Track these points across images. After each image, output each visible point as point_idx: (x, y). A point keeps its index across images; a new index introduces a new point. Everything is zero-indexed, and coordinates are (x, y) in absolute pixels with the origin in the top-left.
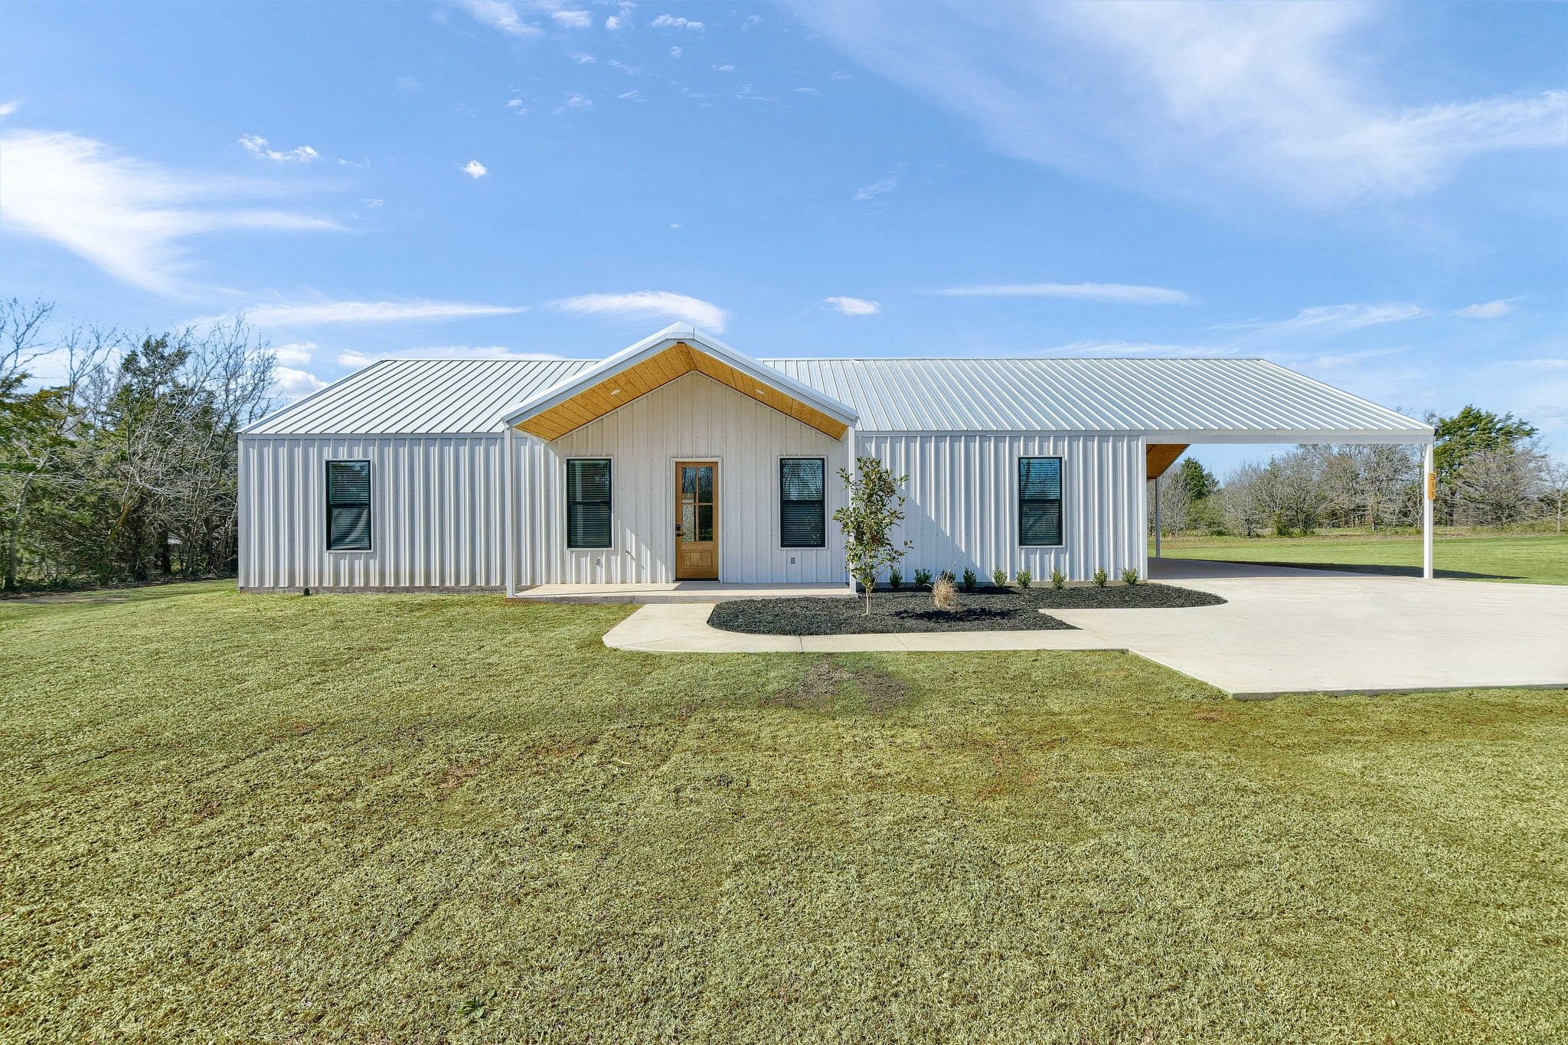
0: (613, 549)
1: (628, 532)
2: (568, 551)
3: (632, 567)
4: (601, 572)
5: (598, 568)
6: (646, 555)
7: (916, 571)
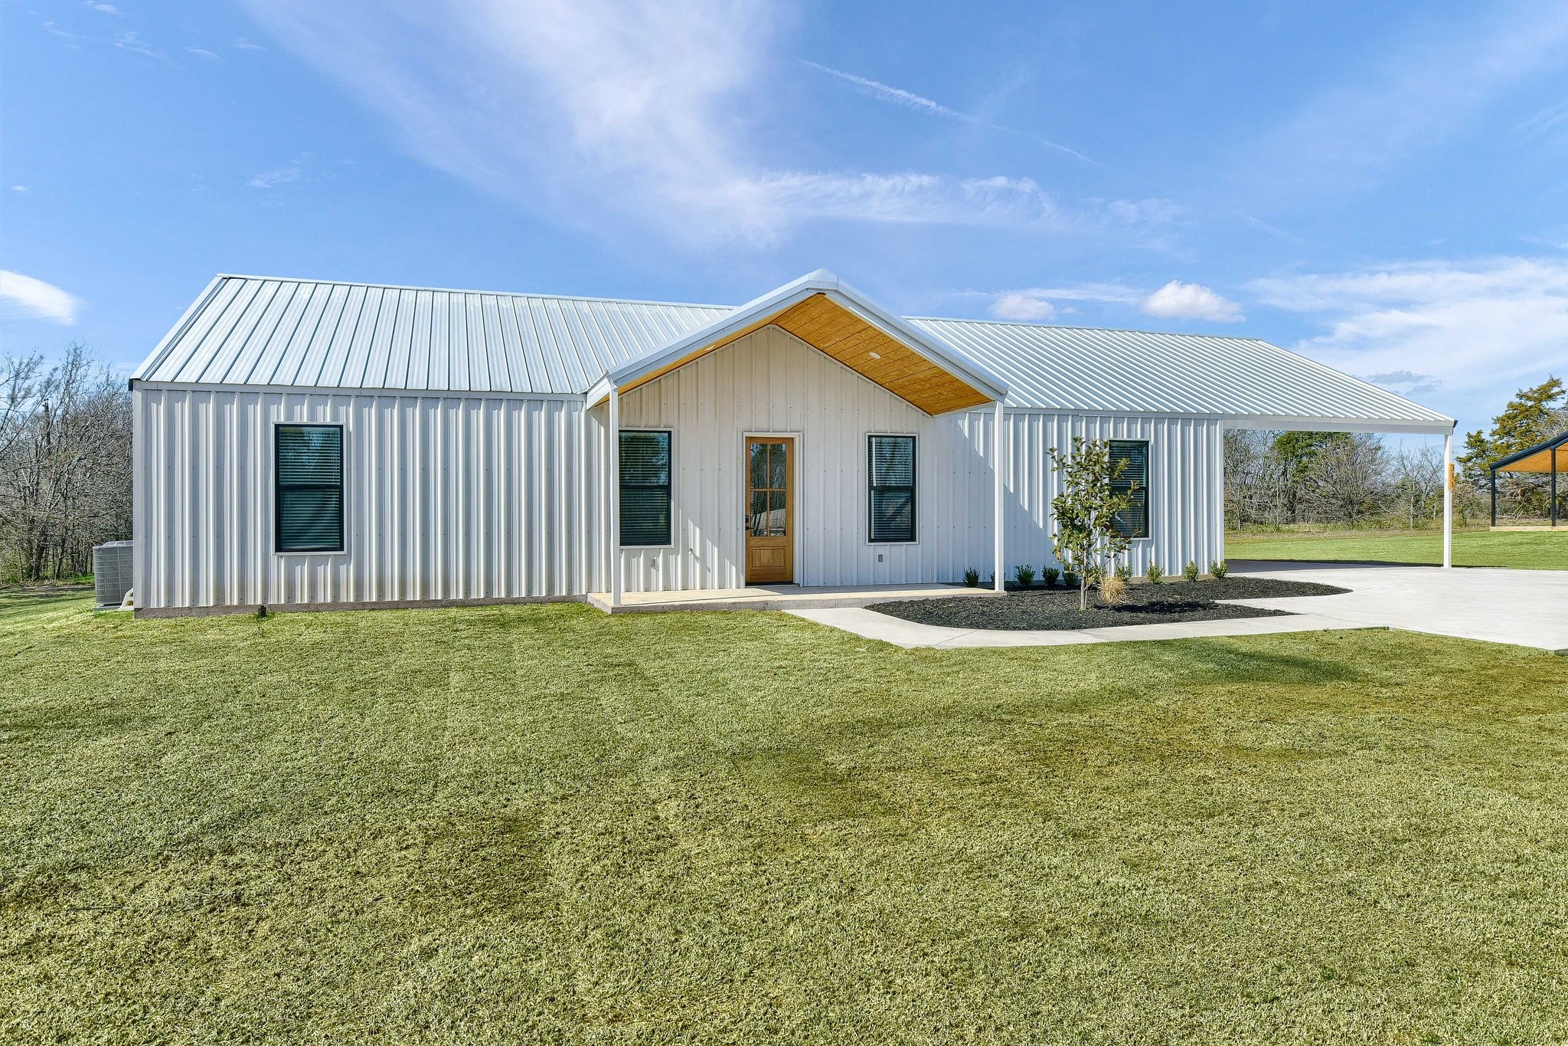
0: (672, 546)
1: (692, 525)
3: (696, 569)
4: (657, 576)
5: (653, 571)
6: (713, 553)
7: (1018, 568)
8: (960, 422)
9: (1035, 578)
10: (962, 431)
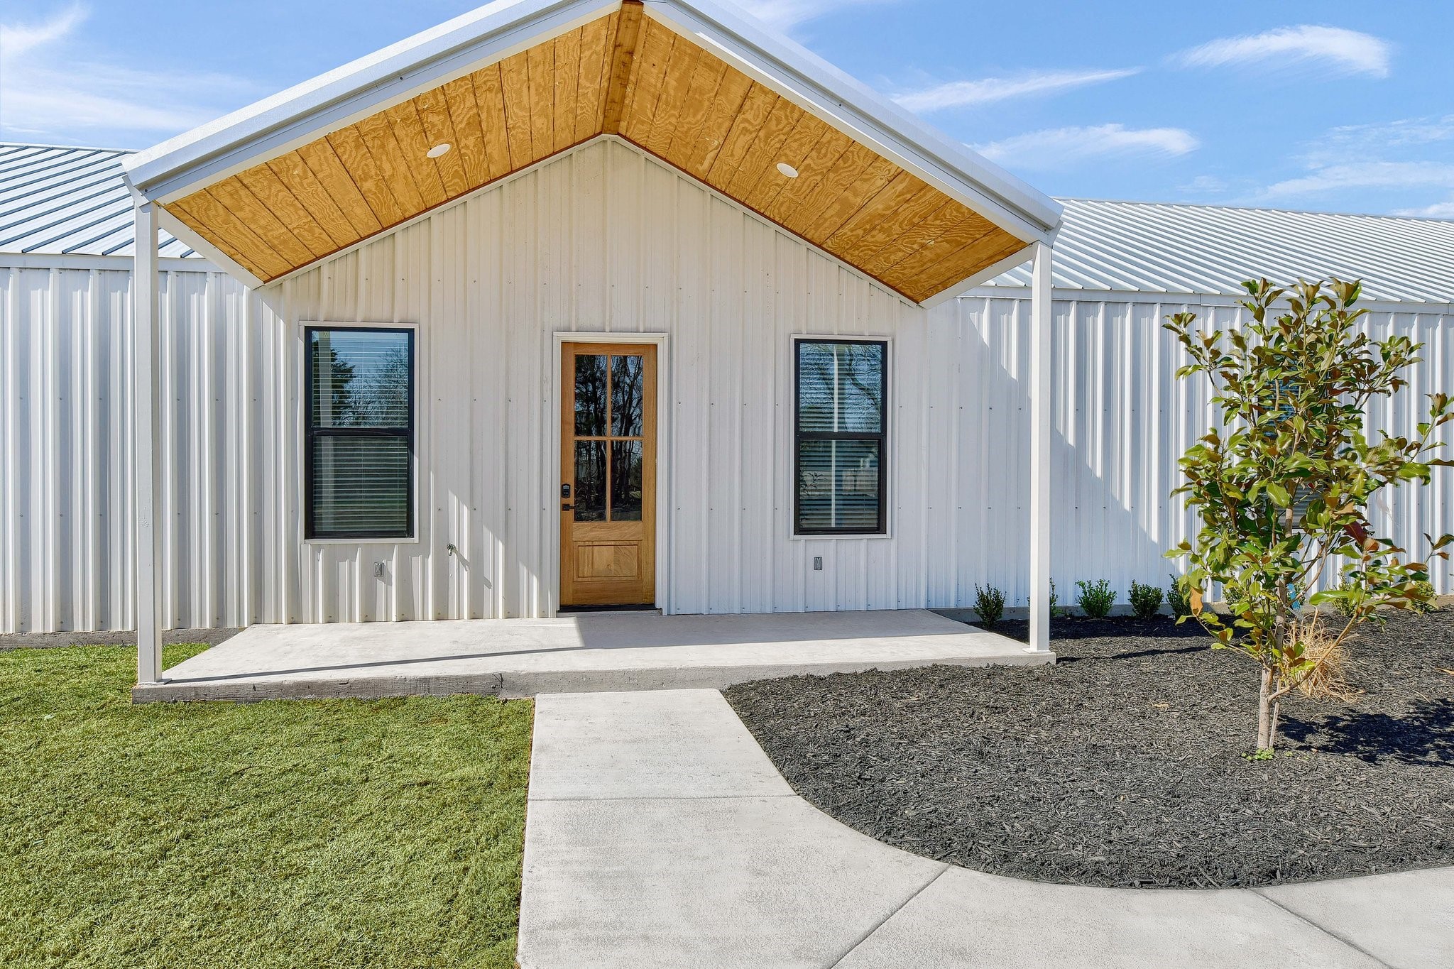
0: (416, 539)
1: (454, 500)
2: (306, 547)
3: (462, 581)
4: (389, 595)
5: (381, 585)
6: (496, 552)
7: (1082, 585)
8: (974, 316)
9: (1115, 602)
10: (976, 333)
